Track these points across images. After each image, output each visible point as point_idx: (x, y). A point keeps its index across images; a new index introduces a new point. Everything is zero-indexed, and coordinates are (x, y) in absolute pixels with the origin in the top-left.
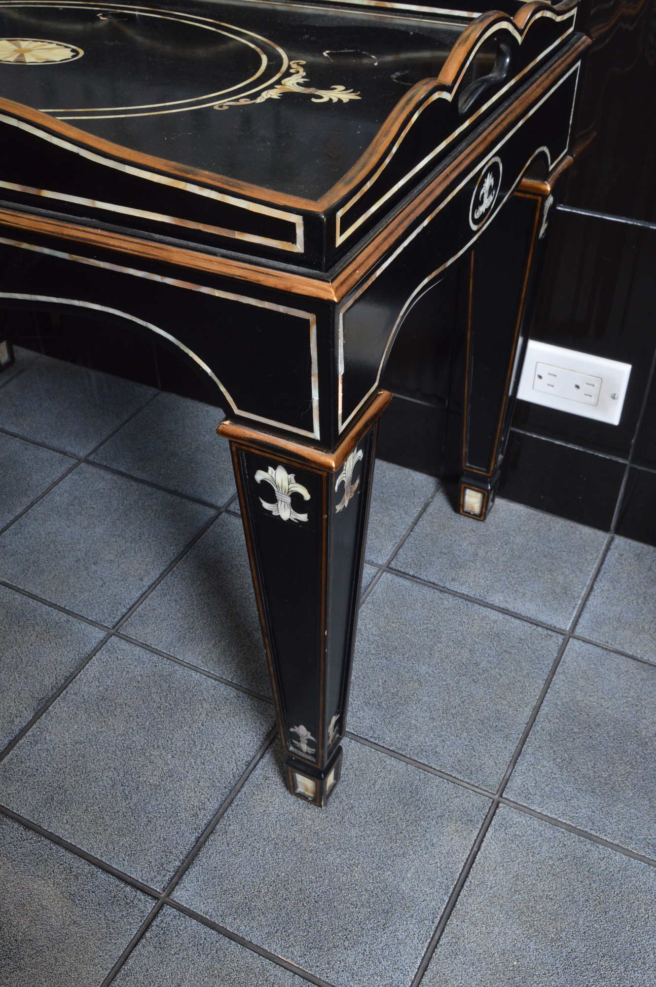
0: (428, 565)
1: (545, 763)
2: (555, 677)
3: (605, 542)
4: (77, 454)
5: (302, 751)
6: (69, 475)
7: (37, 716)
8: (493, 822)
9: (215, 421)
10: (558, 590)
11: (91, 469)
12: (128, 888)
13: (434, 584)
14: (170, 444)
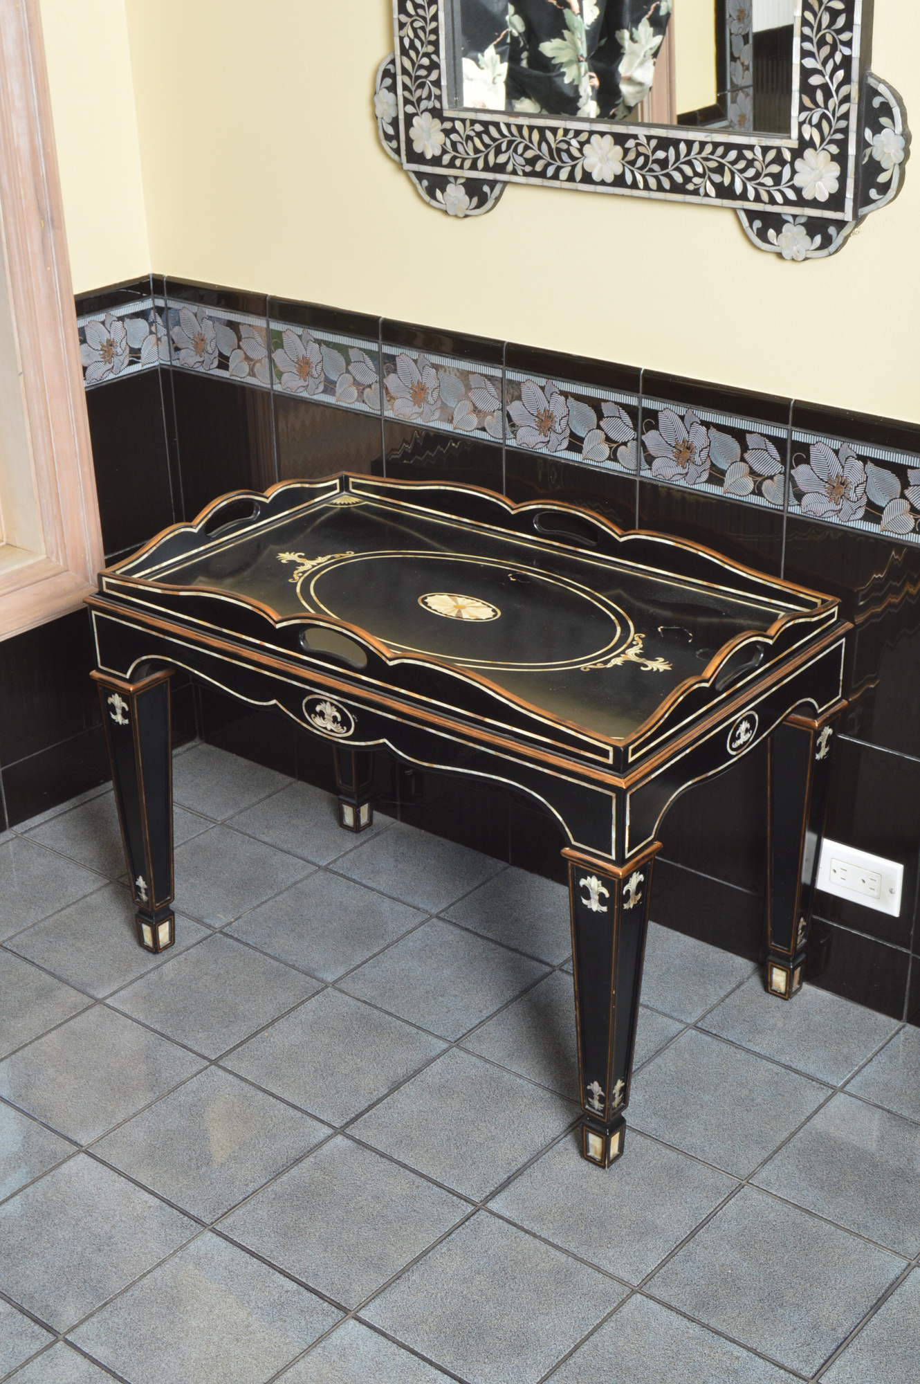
0: (730, 1029)
1: (789, 1167)
2: (816, 1115)
3: (896, 1028)
4: (429, 911)
5: (594, 1108)
6: (422, 927)
7: (391, 1092)
8: (736, 1196)
9: (559, 896)
10: (840, 1058)
11: (441, 923)
12: (455, 1198)
13: (732, 1042)
14: (515, 912)
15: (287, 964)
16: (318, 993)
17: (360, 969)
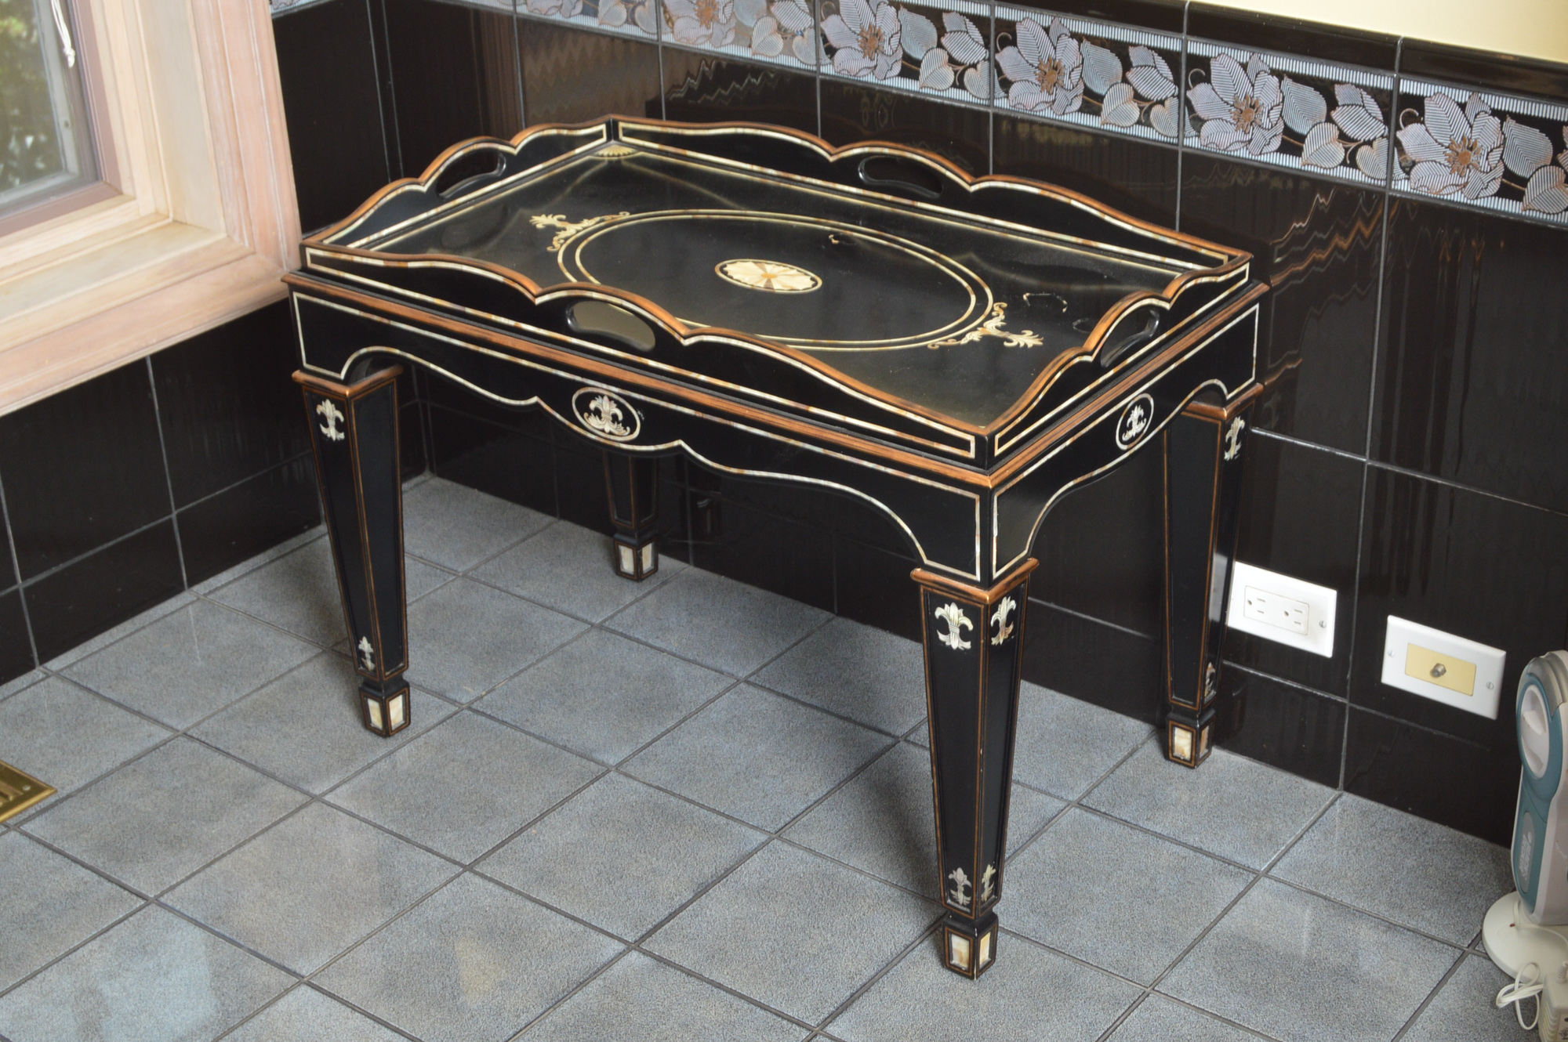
0: (1122, 805)
1: (1205, 969)
2: (1235, 906)
3: (1331, 798)
4: (735, 675)
5: (958, 905)
6: (727, 694)
8: (1140, 1006)
9: (900, 651)
10: (1261, 837)
11: (751, 689)
13: (1126, 821)
14: (845, 672)
15: (555, 745)
16: (597, 779)
17: (650, 748)
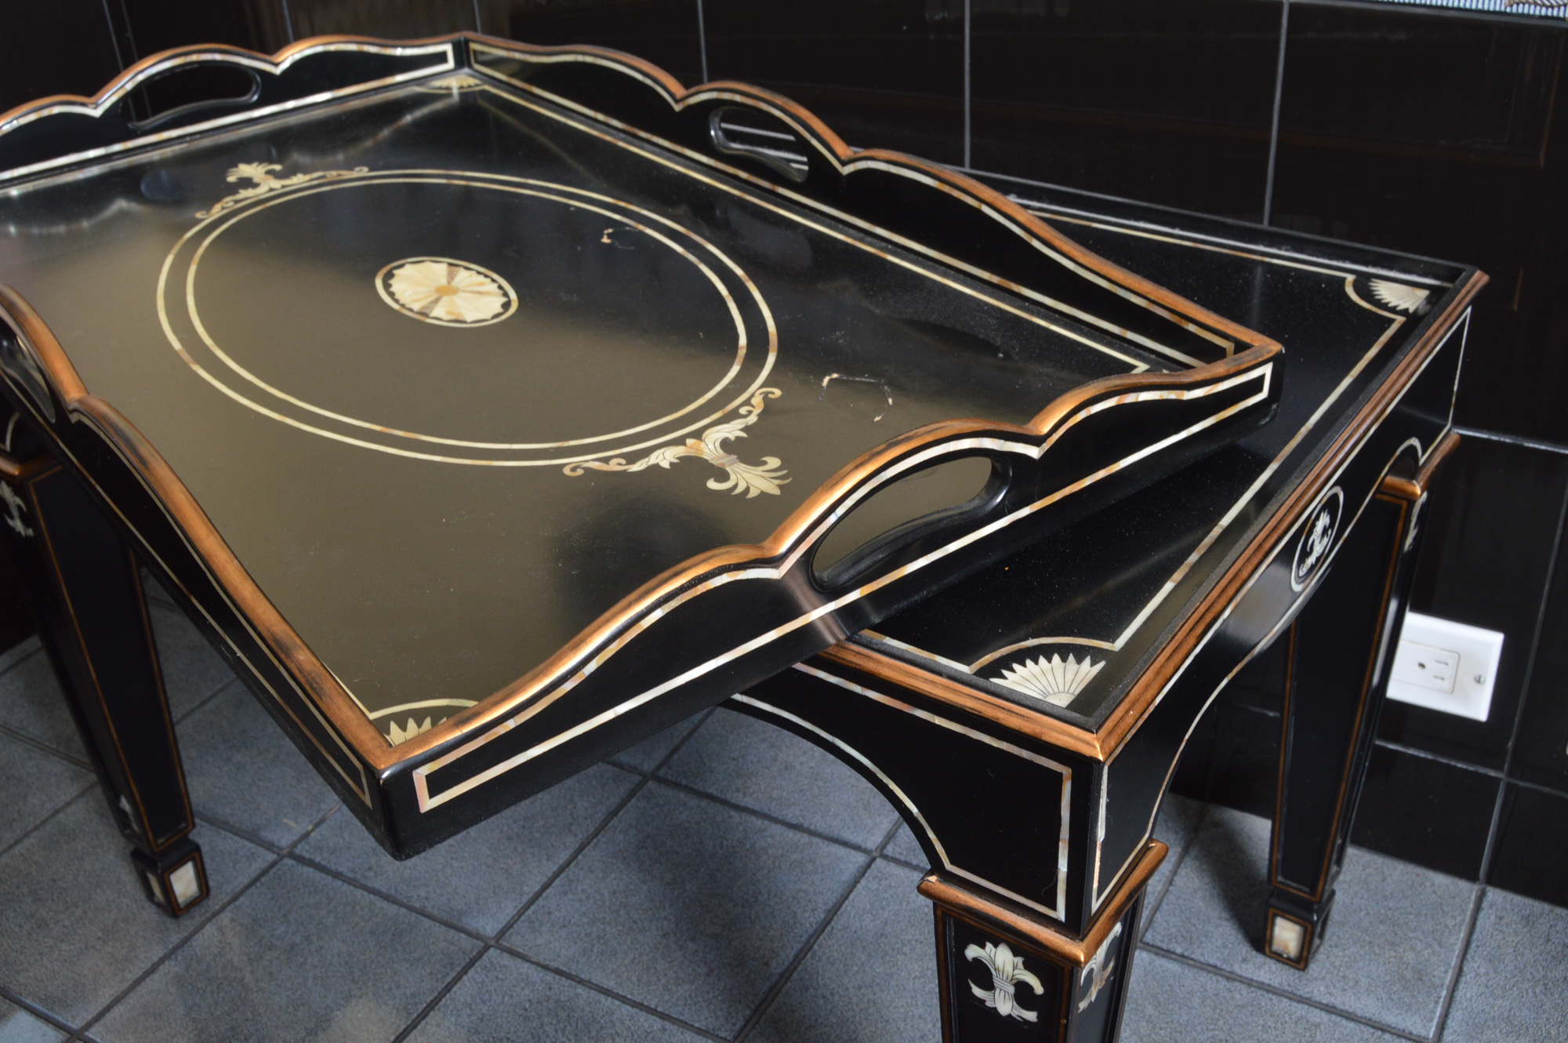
0: (1203, 939)
3: (1473, 898)
4: (640, 767)
6: (634, 802)
10: (1408, 975)
11: (665, 791)
13: (1215, 967)
14: (781, 751)
15: (411, 909)
16: (472, 963)
17: (540, 901)
